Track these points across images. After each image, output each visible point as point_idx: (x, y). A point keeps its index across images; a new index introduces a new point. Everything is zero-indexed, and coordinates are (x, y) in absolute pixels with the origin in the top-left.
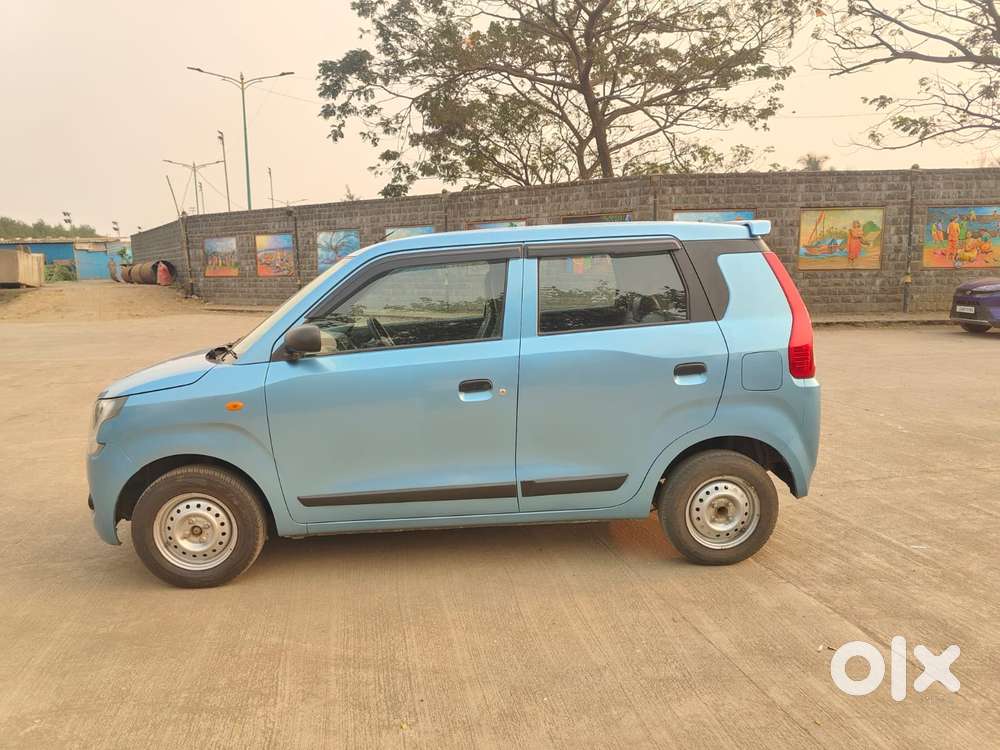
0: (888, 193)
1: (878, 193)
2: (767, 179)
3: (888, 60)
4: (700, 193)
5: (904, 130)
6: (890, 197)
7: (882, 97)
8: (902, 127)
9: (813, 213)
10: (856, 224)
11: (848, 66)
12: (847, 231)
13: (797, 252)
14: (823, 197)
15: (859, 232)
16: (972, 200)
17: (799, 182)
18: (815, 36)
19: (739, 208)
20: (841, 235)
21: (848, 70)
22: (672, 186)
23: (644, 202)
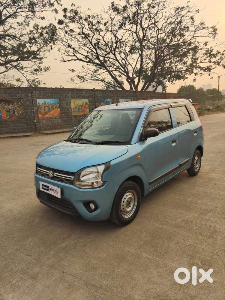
0: (89, 95)
1: (87, 95)
2: (61, 90)
3: (75, 60)
4: (44, 93)
5: (80, 79)
6: (89, 96)
7: (73, 70)
8: (79, 78)
9: (73, 100)
10: (83, 103)
11: (66, 60)
12: (82, 104)
13: (71, 110)
14: (75, 95)
15: (84, 105)
16: (105, 97)
17: (69, 91)
18: (59, 50)
19: (55, 98)
20: (80, 106)
21: (65, 61)
22: (35, 91)
23: (27, 95)
